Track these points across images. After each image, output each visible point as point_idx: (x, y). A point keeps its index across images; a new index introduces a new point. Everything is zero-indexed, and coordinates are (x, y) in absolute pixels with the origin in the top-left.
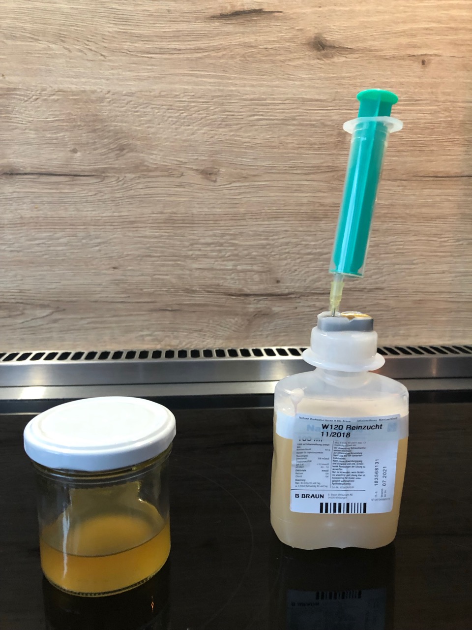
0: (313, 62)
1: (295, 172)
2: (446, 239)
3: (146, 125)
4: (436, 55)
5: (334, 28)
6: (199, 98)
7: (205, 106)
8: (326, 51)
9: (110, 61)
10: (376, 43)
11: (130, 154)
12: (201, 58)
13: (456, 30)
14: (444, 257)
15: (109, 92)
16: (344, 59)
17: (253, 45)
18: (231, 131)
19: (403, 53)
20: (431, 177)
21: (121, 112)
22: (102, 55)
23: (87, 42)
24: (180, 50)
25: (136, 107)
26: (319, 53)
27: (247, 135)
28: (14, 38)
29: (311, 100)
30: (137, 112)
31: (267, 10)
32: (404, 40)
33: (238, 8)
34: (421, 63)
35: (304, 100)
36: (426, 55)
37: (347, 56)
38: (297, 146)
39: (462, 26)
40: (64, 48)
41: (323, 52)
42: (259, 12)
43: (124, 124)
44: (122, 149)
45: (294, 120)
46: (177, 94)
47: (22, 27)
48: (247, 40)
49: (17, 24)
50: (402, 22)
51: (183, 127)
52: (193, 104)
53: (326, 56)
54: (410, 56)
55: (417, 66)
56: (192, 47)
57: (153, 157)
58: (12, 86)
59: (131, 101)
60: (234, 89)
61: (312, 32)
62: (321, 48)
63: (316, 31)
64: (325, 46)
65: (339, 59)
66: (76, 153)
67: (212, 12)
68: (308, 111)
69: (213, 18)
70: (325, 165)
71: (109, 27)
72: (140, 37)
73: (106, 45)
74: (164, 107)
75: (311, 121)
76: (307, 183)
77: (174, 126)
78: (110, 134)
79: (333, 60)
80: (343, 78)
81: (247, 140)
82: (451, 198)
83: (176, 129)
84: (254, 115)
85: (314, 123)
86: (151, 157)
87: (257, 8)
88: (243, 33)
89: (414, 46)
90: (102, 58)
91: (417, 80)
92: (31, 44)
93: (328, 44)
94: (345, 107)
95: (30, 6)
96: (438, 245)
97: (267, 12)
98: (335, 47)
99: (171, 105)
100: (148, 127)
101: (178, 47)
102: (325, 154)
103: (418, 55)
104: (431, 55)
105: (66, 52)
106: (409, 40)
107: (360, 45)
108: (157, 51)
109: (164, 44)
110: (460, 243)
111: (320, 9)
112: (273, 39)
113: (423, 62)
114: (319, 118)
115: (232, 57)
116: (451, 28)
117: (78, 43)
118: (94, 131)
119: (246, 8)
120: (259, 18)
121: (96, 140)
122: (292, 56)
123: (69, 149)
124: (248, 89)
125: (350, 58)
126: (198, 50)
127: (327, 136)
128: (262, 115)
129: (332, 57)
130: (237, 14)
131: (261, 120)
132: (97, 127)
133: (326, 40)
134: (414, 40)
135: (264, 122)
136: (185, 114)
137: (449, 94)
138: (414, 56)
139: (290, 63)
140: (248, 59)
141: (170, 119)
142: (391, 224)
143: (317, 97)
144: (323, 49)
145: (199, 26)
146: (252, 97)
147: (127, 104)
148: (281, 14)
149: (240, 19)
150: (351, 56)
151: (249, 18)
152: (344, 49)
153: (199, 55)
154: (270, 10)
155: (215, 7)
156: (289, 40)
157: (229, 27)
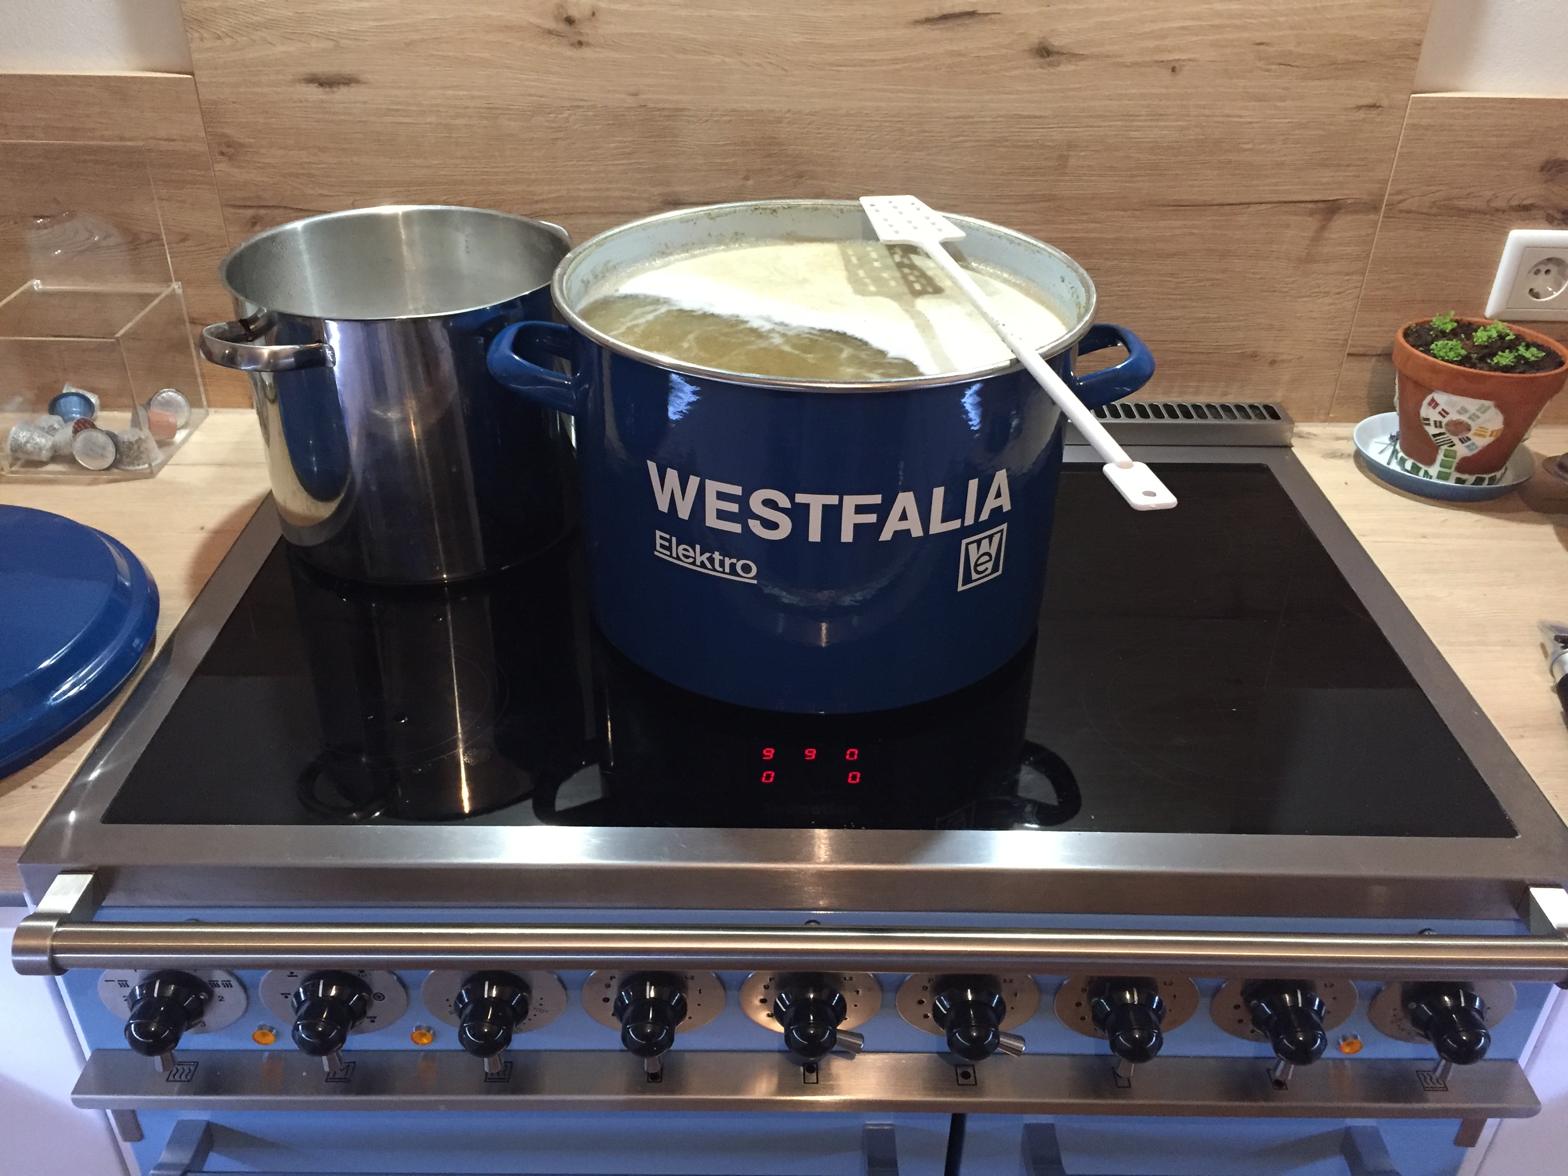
0: (1034, 72)
1: (1002, 201)
2: (1184, 279)
3: (830, 149)
4: (1190, 60)
5: (1064, 30)
6: (894, 116)
7: (899, 125)
8: (1051, 58)
9: (792, 75)
10: (1116, 47)
11: (809, 182)
12: (898, 70)
13: (1219, 28)
14: (1180, 300)
15: (789, 111)
16: (1073, 68)
17: (962, 53)
18: (929, 155)
19: (1148, 59)
20: (1171, 206)
21: (802, 133)
22: (783, 69)
23: (767, 55)
24: (874, 61)
25: (820, 129)
26: (1042, 60)
27: (948, 158)
28: (684, 51)
29: (1030, 117)
30: (820, 134)
31: (982, 12)
32: (1151, 44)
33: (945, 12)
34: (1170, 70)
35: (1020, 117)
36: (1178, 60)
37: (1078, 63)
38: (1008, 171)
39: (1227, 22)
40: (741, 61)
41: (1048, 59)
42: (972, 14)
43: (805, 148)
44: (800, 175)
45: (1007, 141)
46: (868, 112)
47: (694, 39)
48: (955, 48)
49: (689, 35)
50: (1151, 22)
51: (872, 151)
52: (886, 124)
53: (1050, 64)
54: (1157, 62)
55: (1166, 74)
56: (889, 57)
57: (836, 185)
58: (682, 106)
59: (814, 121)
60: (936, 105)
61: (1035, 36)
62: (1046, 55)
63: (1041, 35)
64: (1051, 52)
65: (1066, 68)
66: (748, 180)
67: (916, 15)
68: (1022, 130)
69: (918, 21)
70: (1039, 193)
71: (793, 37)
72: (827, 48)
73: (788, 57)
74: (852, 127)
75: (1026, 141)
76: (1016, 214)
77: (862, 150)
78: (788, 159)
79: (1059, 68)
80: (1072, 89)
81: (947, 165)
82: (1195, 231)
83: (865, 152)
84: (957, 136)
85: (1030, 144)
86: (834, 184)
87: (971, 10)
88: (951, 40)
89: (1164, 50)
90: (783, 72)
91: (1164, 91)
92: (704, 58)
93: (1055, 50)
94: (1070, 125)
95: (705, 14)
96: (1172, 286)
97: (982, 14)
98: (1063, 54)
99: (860, 126)
100: (834, 151)
101: (873, 58)
102: (1041, 181)
103: (1168, 61)
104: (1184, 60)
105: (743, 67)
106: (1157, 43)
107: (1095, 50)
108: (848, 63)
109: (856, 55)
110: (1202, 284)
111: (1048, 8)
112: (987, 46)
113: (1173, 70)
114: (1038, 138)
115: (936, 68)
116: (1213, 26)
117: (757, 56)
118: (770, 156)
119: (957, 10)
120: (972, 21)
121: (771, 166)
122: (1009, 65)
123: (741, 176)
124: (953, 105)
125: (1082, 65)
126: (895, 61)
127: (1046, 159)
128: (968, 136)
129: (1059, 65)
130: (945, 18)
131: (967, 141)
132: (774, 152)
133: (1053, 46)
134: (1163, 43)
135: (968, 144)
136: (874, 137)
137: (1204, 107)
138: (1162, 61)
139: (1006, 74)
140: (956, 69)
141: (858, 141)
142: (1115, 262)
143: (1038, 114)
144: (1049, 56)
145: (898, 33)
146: (957, 114)
147: (809, 124)
148: (999, 16)
149: (950, 24)
150: (1083, 63)
151: (959, 21)
152: (1074, 55)
153: (898, 67)
154: (985, 12)
155: (921, 9)
156: (1007, 46)
157: (936, 32)
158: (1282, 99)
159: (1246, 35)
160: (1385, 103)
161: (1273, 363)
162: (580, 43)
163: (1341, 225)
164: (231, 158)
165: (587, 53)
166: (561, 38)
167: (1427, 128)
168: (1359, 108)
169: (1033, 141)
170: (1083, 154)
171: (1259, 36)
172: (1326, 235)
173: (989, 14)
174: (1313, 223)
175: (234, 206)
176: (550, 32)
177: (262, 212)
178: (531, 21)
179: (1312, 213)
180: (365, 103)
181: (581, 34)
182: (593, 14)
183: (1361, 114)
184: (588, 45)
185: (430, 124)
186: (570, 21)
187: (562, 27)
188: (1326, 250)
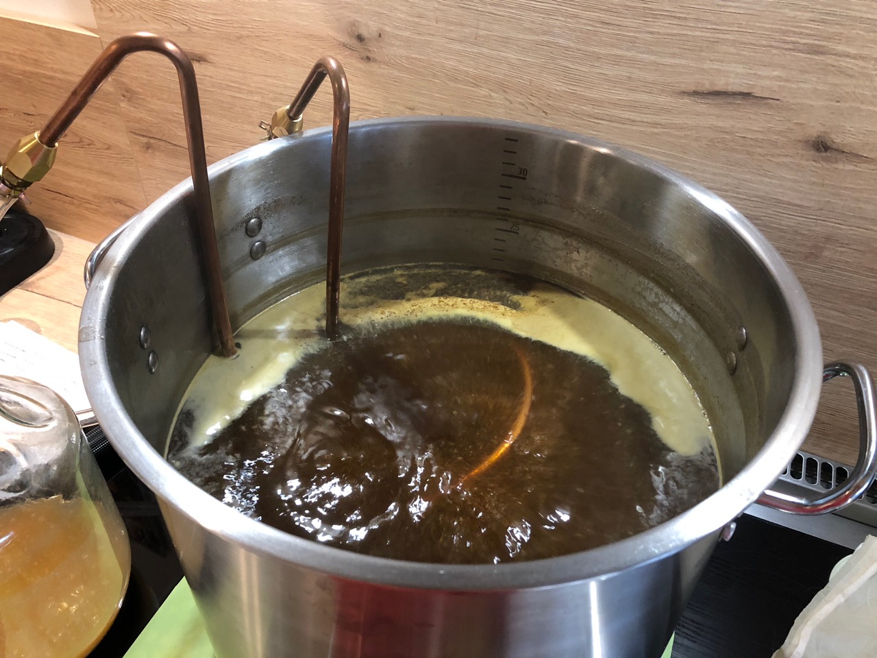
0: (805, 163)
5: (852, 129)
8: (828, 154)
9: (552, 119)
12: (657, 134)
16: (852, 167)
17: (728, 131)
22: (544, 112)
23: (530, 97)
24: (633, 121)
26: (817, 154)
28: (456, 80)
29: (789, 204)
31: (758, 95)
33: (717, 88)
35: (779, 201)
37: (859, 165)
40: (506, 98)
41: (824, 154)
42: (746, 95)
45: (758, 219)
47: (465, 71)
48: (721, 124)
49: (461, 67)
53: (827, 160)
56: (649, 121)
61: (814, 129)
62: (823, 150)
63: (823, 129)
64: (829, 147)
65: (845, 167)
67: (683, 87)
68: (780, 214)
69: (684, 93)
71: (558, 85)
72: (589, 101)
73: (550, 102)
75: (780, 224)
79: (835, 165)
80: (844, 188)
87: (746, 91)
88: (718, 116)
90: (544, 114)
92: (473, 89)
93: (834, 146)
94: (834, 220)
95: (475, 51)
97: (758, 97)
98: (843, 152)
101: (632, 117)
105: (507, 103)
108: (607, 118)
109: (616, 112)
111: (838, 104)
112: (757, 129)
114: (792, 224)
115: (697, 139)
117: (521, 96)
119: (730, 89)
120: (745, 102)
122: (777, 151)
124: (708, 176)
125: (863, 167)
126: (655, 125)
127: (798, 245)
129: (836, 162)
130: (716, 94)
133: (834, 142)
139: (772, 159)
140: (717, 145)
143: (799, 202)
144: (826, 151)
145: (663, 100)
148: (777, 102)
149: (719, 100)
150: (864, 165)
151: (730, 100)
152: (857, 156)
153: (656, 130)
154: (763, 96)
155: (689, 83)
156: (779, 133)
157: (701, 106)
162: (368, 59)
165: (374, 67)
166: (354, 52)
169: (789, 226)
170: (842, 249)
173: (765, 98)
175: (135, 133)
176: (345, 45)
177: (152, 141)
178: (330, 33)
180: (211, 77)
181: (369, 51)
182: (380, 35)
184: (375, 61)
185: (256, 101)
186: (360, 38)
187: (354, 42)
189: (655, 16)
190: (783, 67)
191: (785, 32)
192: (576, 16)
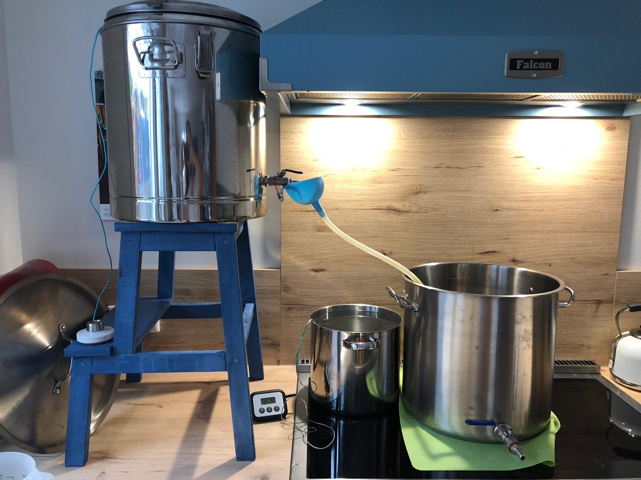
4: (554, 263)
5: (519, 255)
10: (533, 260)
13: (561, 255)
16: (522, 265)
17: (492, 261)
19: (543, 262)
32: (543, 259)
33: (487, 251)
39: (563, 253)
41: (515, 263)
42: (494, 252)
50: (542, 253)
54: (545, 263)
55: (548, 267)
61: (511, 258)
63: (513, 257)
67: (479, 252)
69: (479, 254)
88: (488, 258)
89: (546, 260)
93: (517, 260)
97: (496, 252)
98: (519, 261)
103: (548, 263)
104: (552, 263)
107: (528, 260)
111: (515, 250)
112: (498, 259)
113: (550, 265)
119: (490, 251)
129: (518, 264)
130: (486, 253)
134: (546, 258)
137: (559, 275)
148: (501, 252)
149: (488, 254)
150: (525, 264)
151: (490, 253)
152: (522, 262)
155: (480, 251)
156: (504, 260)
157: (484, 256)
158: (581, 273)
159: (569, 256)
160: (610, 274)
161: (589, 347)
163: (603, 307)
164: (286, 291)
167: (623, 280)
168: (603, 275)
171: (572, 257)
172: (599, 309)
173: (498, 252)
174: (594, 306)
177: (292, 306)
179: (594, 303)
180: (326, 276)
182: (391, 253)
183: (604, 276)
185: (343, 281)
188: (599, 314)
189: (468, 236)
190: (501, 244)
191: (499, 236)
192: (448, 239)
